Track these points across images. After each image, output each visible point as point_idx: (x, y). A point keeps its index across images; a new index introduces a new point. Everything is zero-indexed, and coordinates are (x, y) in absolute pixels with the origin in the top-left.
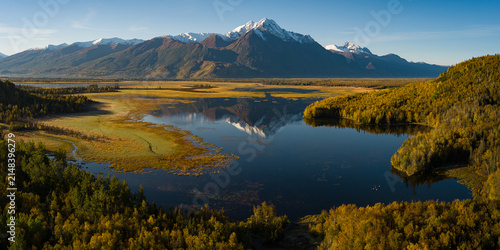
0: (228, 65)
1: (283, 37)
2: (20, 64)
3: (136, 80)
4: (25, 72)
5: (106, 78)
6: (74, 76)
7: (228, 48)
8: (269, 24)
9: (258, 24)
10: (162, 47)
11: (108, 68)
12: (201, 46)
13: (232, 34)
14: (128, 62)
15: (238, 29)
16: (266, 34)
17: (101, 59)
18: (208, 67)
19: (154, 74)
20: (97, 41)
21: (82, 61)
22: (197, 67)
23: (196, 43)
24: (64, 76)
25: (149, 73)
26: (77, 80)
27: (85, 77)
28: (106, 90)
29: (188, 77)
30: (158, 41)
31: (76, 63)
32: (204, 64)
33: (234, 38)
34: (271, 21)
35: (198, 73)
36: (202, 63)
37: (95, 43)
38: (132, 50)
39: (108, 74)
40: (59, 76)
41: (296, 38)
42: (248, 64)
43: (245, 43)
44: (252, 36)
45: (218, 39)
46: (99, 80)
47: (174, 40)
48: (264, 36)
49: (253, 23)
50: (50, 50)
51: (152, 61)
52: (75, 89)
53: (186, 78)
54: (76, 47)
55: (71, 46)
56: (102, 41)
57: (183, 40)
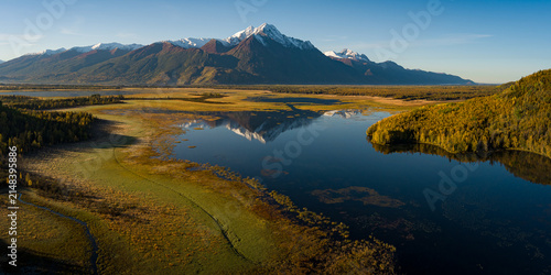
0: (229, 71)
1: (283, 42)
2: (17, 70)
3: (137, 86)
4: (23, 78)
5: (106, 84)
6: (72, 83)
7: (229, 53)
8: (269, 29)
9: (258, 29)
10: (162, 53)
11: (107, 74)
12: (201, 51)
13: (232, 40)
14: (128, 67)
15: (238, 35)
16: (266, 39)
17: (100, 64)
18: (209, 73)
19: (154, 80)
20: (96, 46)
21: (80, 67)
22: (198, 73)
23: (196, 48)
24: (62, 82)
25: (150, 79)
26: (76, 87)
27: (84, 83)
28: (111, 101)
29: (189, 83)
30: (157, 47)
31: (74, 69)
32: (205, 71)
33: (234, 44)
34: (272, 26)
35: (199, 79)
36: (203, 68)
37: (94, 48)
38: (131, 56)
39: (107, 80)
40: (57, 83)
41: (296, 44)
42: (249, 70)
43: (246, 49)
44: (253, 42)
45: (218, 44)
46: (99, 87)
47: (173, 46)
48: (265, 41)
49: (253, 28)
50: (48, 56)
51: (152, 66)
52: (76, 101)
53: (188, 85)
54: (74, 52)
55: (69, 51)
56: (102, 45)
57: (182, 45)
